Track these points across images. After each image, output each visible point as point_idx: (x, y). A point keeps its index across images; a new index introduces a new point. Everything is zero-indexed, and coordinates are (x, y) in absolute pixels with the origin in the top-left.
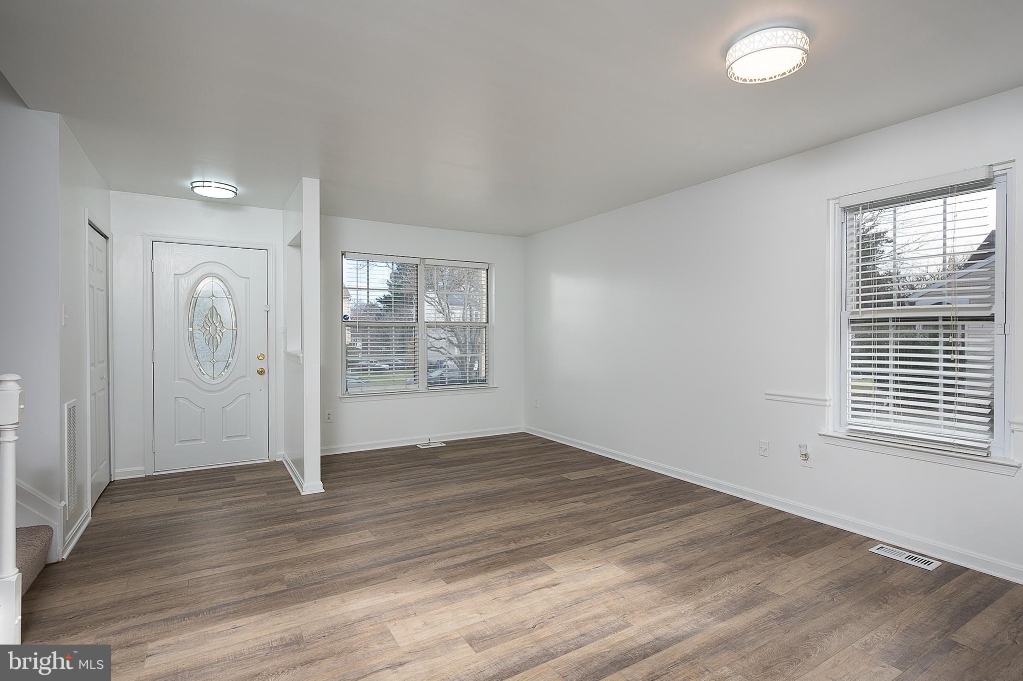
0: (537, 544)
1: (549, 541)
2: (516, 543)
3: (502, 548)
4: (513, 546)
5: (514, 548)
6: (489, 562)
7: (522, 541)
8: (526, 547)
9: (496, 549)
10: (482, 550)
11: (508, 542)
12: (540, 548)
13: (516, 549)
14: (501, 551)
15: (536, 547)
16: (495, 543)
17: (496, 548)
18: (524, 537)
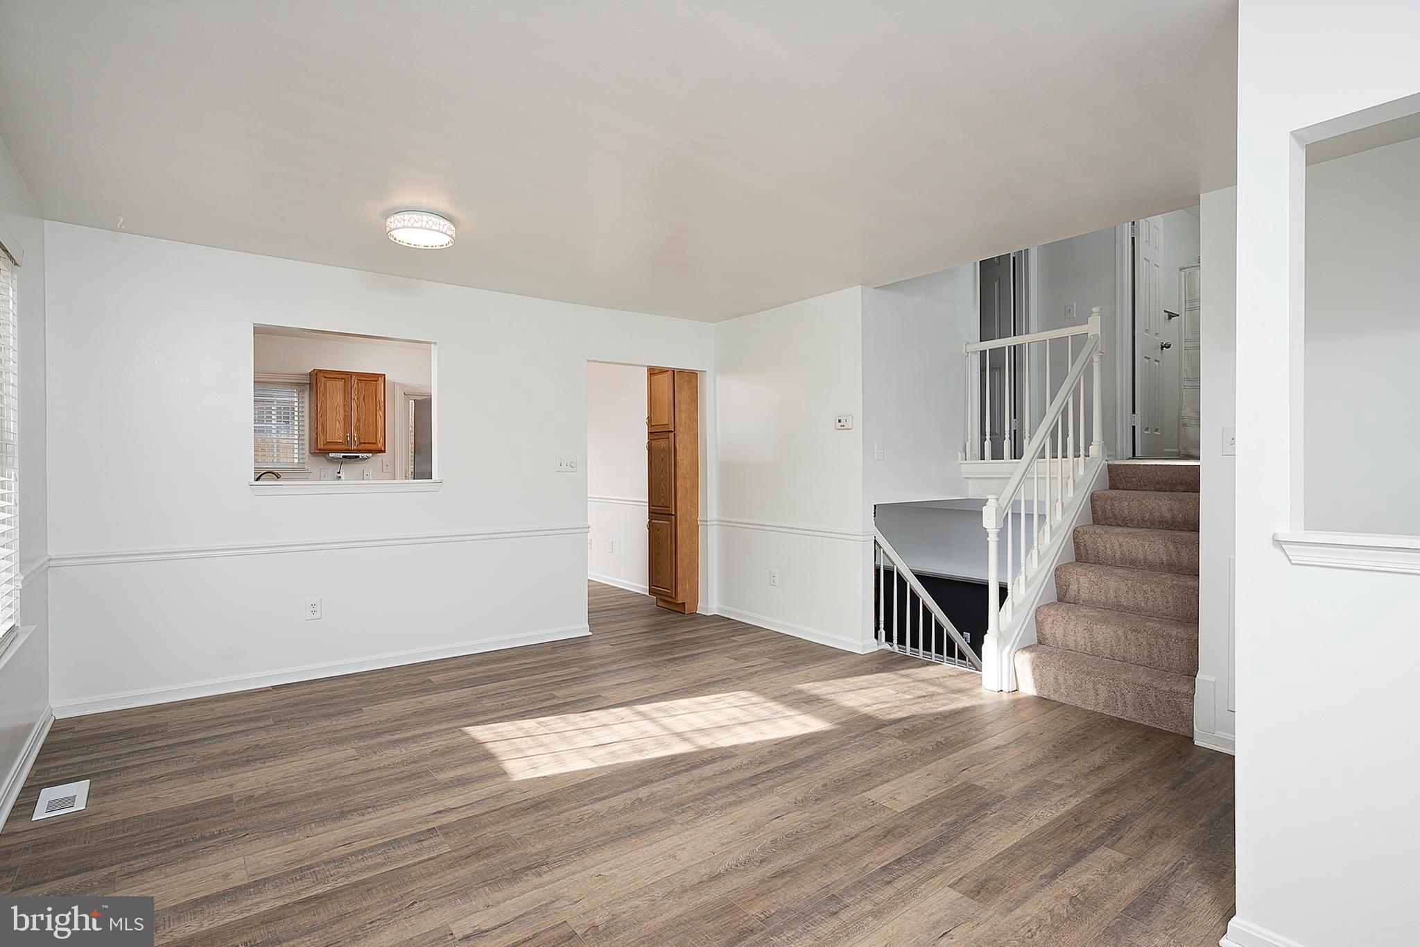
0: (604, 798)
1: (585, 805)
2: (638, 799)
3: (660, 789)
4: (643, 793)
5: (641, 789)
6: (673, 767)
7: (629, 802)
8: (623, 792)
9: (668, 786)
10: (687, 783)
11: (650, 800)
12: (602, 791)
13: (638, 787)
14: (659, 783)
15: (607, 793)
16: (671, 797)
17: (668, 788)
18: (624, 811)
